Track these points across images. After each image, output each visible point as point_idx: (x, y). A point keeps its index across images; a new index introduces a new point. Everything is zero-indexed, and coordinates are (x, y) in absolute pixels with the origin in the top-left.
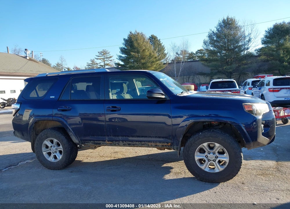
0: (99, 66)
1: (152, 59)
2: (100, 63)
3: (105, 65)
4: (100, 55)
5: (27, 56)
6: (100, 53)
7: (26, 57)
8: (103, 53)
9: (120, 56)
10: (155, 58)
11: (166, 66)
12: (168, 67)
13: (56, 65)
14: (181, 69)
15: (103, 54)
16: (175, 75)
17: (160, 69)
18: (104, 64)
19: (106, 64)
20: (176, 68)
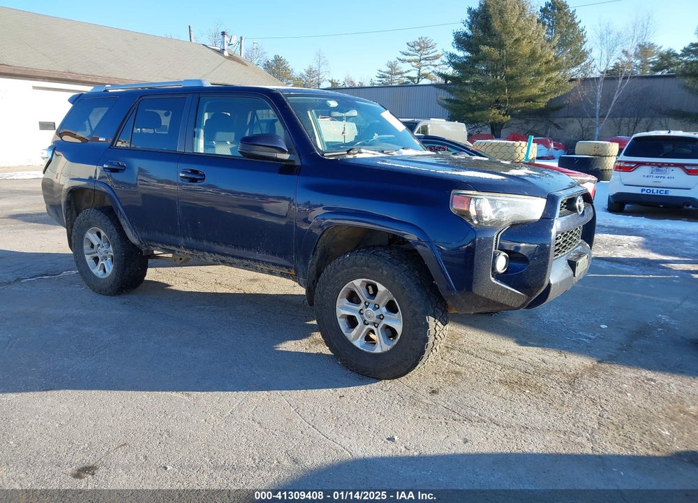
0: (406, 80)
1: (536, 66)
2: (409, 71)
3: (420, 76)
4: (410, 52)
5: (225, 48)
6: (412, 47)
7: (221, 52)
8: (419, 44)
9: (452, 56)
10: (546, 63)
11: (575, 87)
12: (580, 90)
13: (305, 73)
14: (615, 98)
15: (418, 48)
16: (597, 113)
17: (555, 92)
18: (419, 74)
19: (423, 75)
20: (602, 94)
